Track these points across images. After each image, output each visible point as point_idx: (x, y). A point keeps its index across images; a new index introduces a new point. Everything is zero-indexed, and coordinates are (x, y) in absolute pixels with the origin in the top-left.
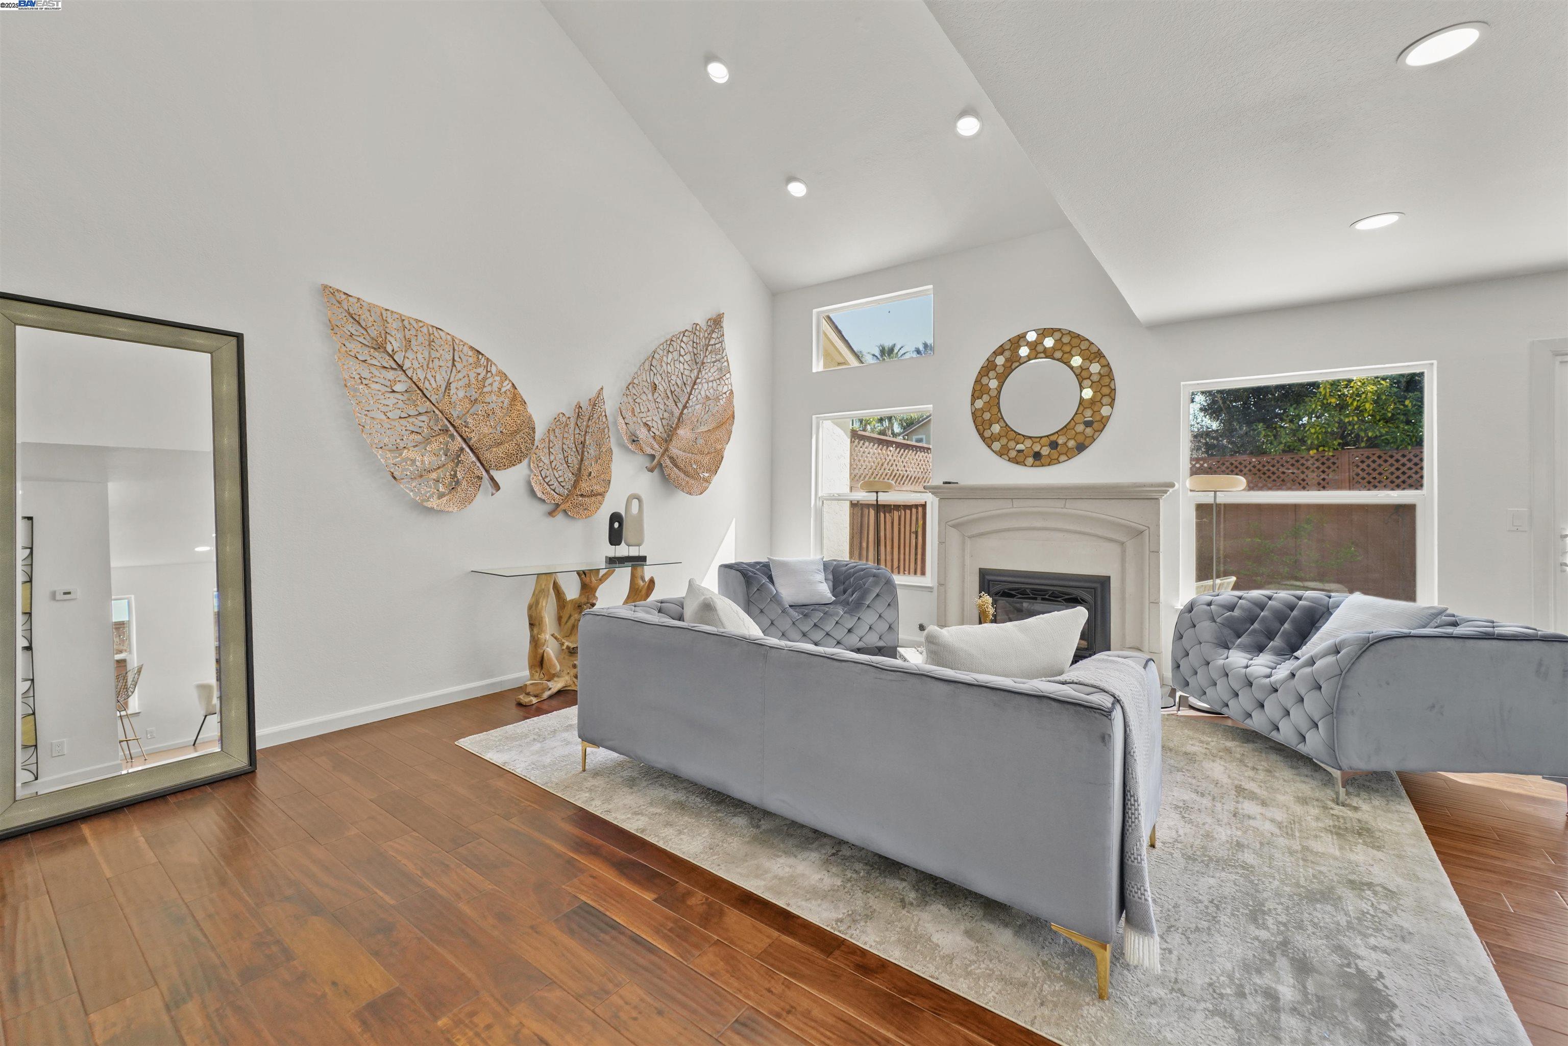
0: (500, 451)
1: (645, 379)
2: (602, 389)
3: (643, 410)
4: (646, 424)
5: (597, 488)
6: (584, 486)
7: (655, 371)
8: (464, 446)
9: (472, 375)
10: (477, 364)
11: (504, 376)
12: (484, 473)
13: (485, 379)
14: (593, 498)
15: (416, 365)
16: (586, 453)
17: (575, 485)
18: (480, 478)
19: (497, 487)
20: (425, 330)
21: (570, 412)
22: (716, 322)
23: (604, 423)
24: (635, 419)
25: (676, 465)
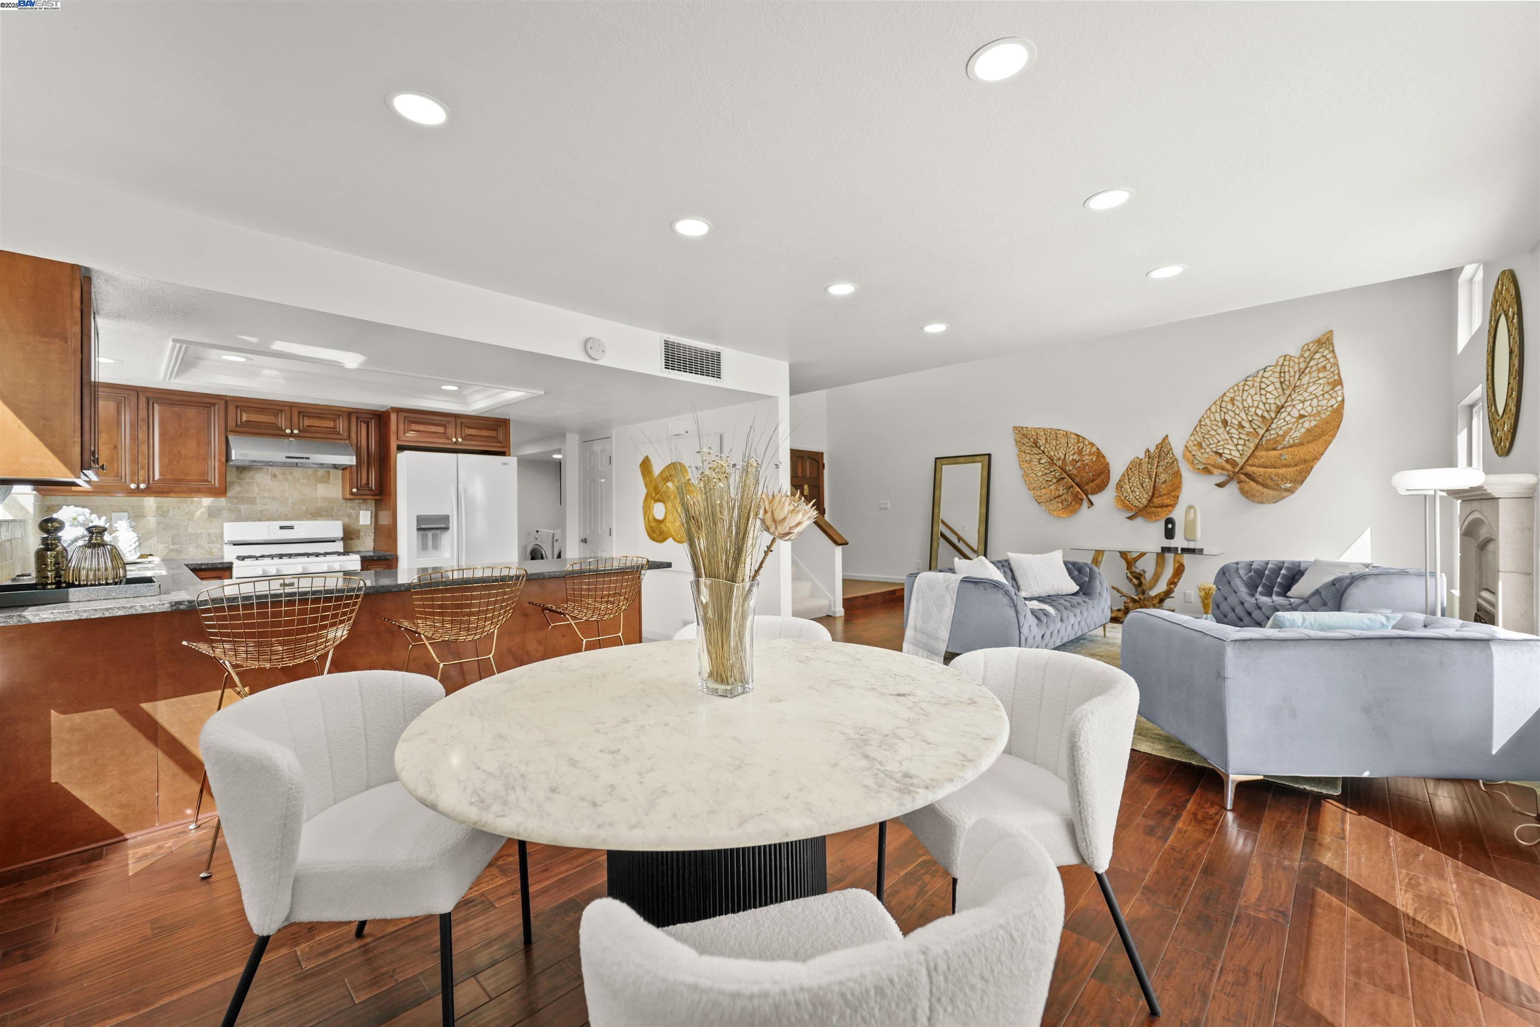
0: (1093, 485)
1: (1213, 419)
2: (1167, 436)
3: (1212, 442)
4: (1216, 453)
5: (1167, 501)
6: (1156, 501)
7: (1226, 411)
8: (1073, 484)
9: (1076, 448)
10: (1078, 442)
11: (1092, 444)
12: (1084, 497)
13: (1083, 448)
14: (1164, 509)
15: (1049, 449)
16: (1157, 480)
17: (1150, 501)
18: (1082, 500)
19: (1092, 504)
20: (1053, 432)
21: (1142, 455)
22: (1325, 342)
23: (1171, 458)
24: (1203, 451)
25: (1253, 480)
